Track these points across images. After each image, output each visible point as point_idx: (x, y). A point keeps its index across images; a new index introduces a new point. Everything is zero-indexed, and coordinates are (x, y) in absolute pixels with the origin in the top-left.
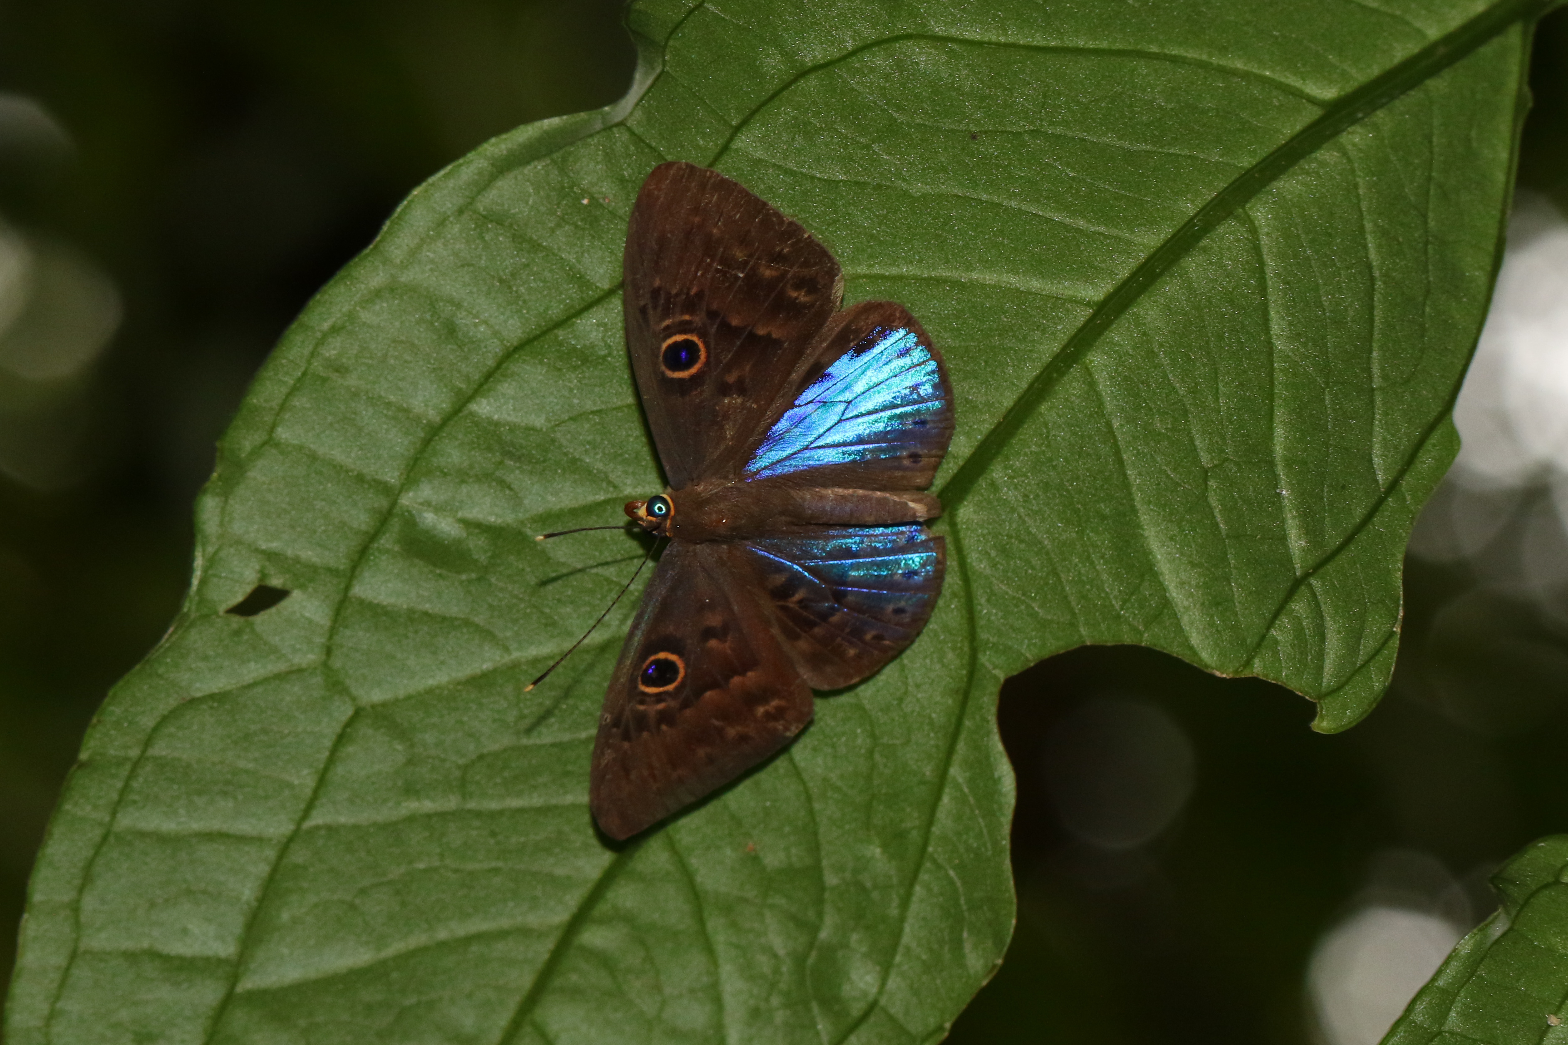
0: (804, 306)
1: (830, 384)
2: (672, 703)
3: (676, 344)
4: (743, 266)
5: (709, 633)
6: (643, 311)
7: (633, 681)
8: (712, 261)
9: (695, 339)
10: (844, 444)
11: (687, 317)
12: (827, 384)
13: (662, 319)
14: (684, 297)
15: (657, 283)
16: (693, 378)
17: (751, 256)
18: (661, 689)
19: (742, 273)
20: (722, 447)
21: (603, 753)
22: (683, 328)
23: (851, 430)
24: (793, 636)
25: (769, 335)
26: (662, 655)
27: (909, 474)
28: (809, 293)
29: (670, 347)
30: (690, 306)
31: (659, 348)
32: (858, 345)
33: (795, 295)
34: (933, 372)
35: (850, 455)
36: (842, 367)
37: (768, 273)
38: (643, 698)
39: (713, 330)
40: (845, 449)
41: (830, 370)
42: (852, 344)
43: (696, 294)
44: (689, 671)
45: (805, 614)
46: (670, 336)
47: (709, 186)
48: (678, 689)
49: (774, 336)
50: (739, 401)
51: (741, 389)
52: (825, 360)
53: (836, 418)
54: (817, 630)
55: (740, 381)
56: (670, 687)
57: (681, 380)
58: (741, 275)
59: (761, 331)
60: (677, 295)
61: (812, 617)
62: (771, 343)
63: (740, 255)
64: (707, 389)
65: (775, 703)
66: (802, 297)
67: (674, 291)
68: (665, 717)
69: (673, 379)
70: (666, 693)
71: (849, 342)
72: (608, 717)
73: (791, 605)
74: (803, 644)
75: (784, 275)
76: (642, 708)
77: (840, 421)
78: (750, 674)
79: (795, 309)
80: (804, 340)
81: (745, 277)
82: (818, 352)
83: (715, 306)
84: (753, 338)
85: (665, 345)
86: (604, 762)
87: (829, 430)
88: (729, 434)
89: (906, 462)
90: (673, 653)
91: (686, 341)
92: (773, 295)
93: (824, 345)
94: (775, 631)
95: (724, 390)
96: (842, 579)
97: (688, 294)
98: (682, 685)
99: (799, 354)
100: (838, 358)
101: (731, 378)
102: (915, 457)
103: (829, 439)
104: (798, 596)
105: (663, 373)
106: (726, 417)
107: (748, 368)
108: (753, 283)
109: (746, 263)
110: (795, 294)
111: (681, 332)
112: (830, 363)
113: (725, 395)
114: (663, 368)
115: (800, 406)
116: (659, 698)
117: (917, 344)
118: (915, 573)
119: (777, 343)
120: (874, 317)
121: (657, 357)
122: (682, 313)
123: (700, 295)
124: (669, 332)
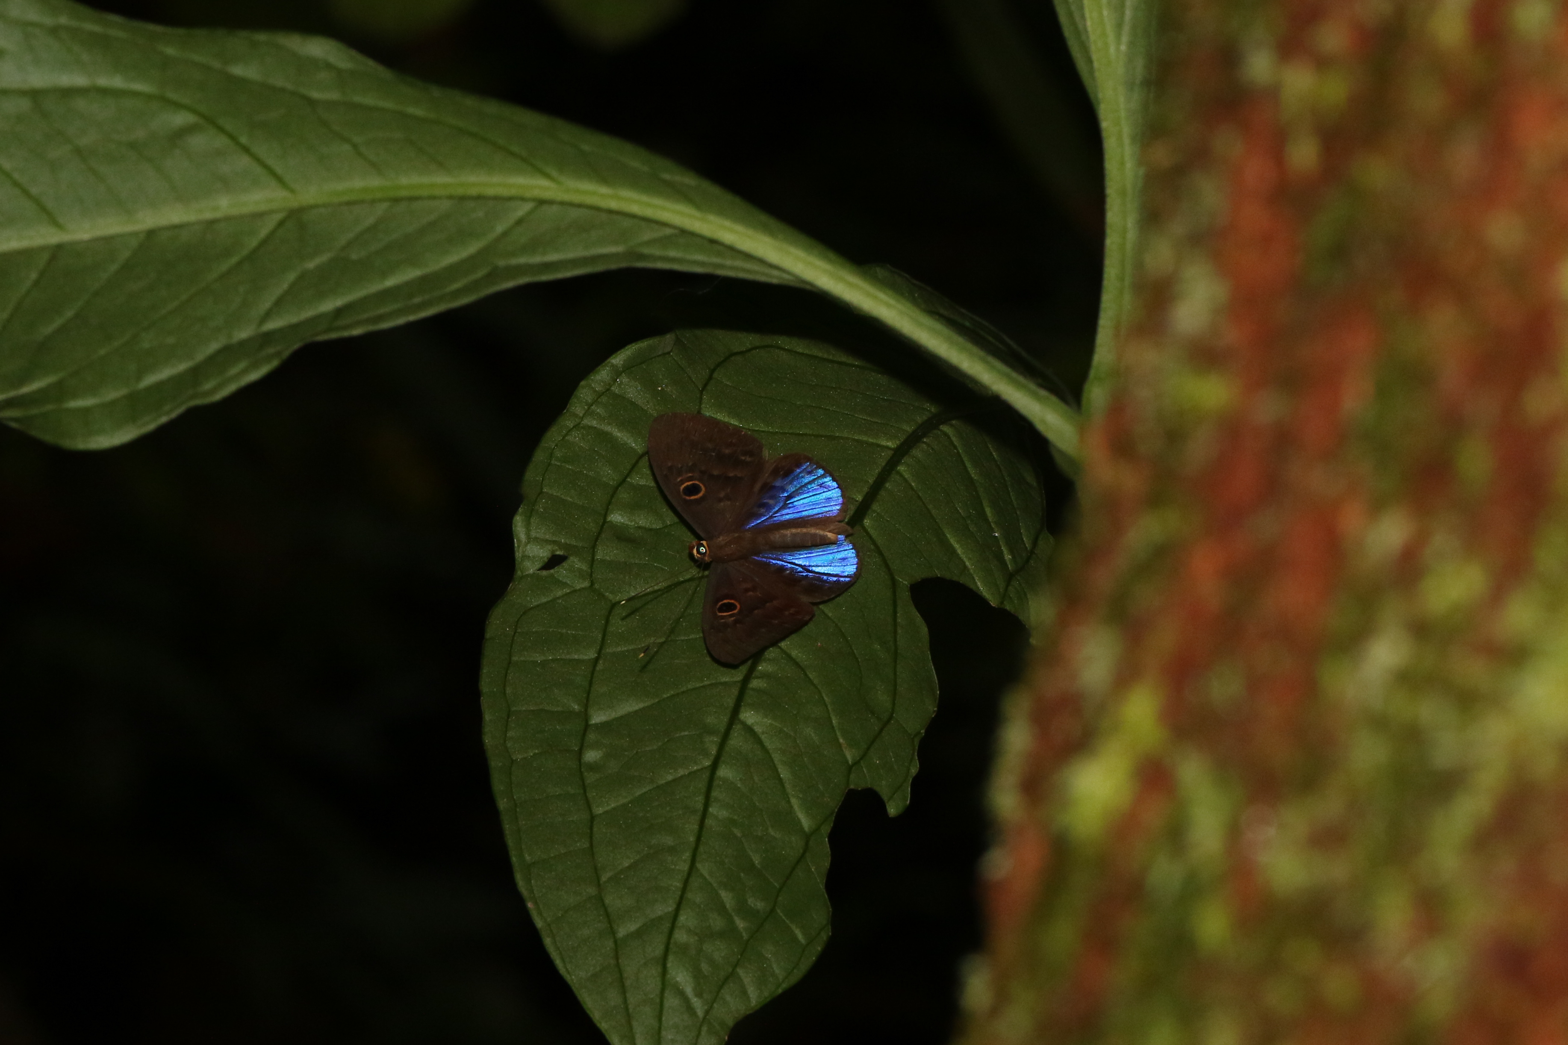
0: (750, 463)
3: (687, 486)
5: (747, 590)
6: (666, 476)
7: (714, 614)
11: (690, 476)
13: (677, 478)
14: (686, 467)
15: (670, 464)
16: (701, 498)
17: (716, 446)
18: (731, 613)
19: (714, 453)
20: (728, 521)
21: (708, 641)
22: (690, 479)
25: (734, 475)
26: (725, 601)
28: (750, 457)
29: (685, 487)
30: (690, 471)
31: (679, 491)
37: (727, 451)
38: (722, 617)
39: (705, 478)
43: (692, 465)
44: (742, 606)
46: (683, 484)
48: (739, 612)
49: (739, 475)
50: (729, 503)
51: (728, 498)
55: (727, 495)
56: (735, 612)
57: (695, 500)
58: (714, 454)
59: (731, 475)
62: (737, 478)
64: (711, 501)
65: (791, 611)
66: (748, 459)
67: (680, 466)
68: (737, 622)
69: (690, 500)
70: (733, 614)
72: (705, 627)
75: (735, 451)
76: (722, 621)
78: (775, 602)
80: (756, 474)
81: (716, 455)
82: (766, 479)
83: (703, 469)
84: (727, 478)
85: (683, 486)
86: (710, 643)
88: (729, 517)
90: (731, 599)
91: (693, 484)
92: (732, 460)
95: (720, 500)
97: (687, 465)
98: (741, 610)
101: (722, 495)
105: (684, 499)
106: (725, 511)
107: (729, 490)
108: (721, 456)
109: (715, 449)
110: (743, 458)
111: (688, 481)
113: (721, 502)
114: (684, 497)
116: (731, 616)
119: (741, 478)
120: (790, 461)
121: (679, 494)
122: (686, 475)
123: (694, 465)
124: (682, 482)
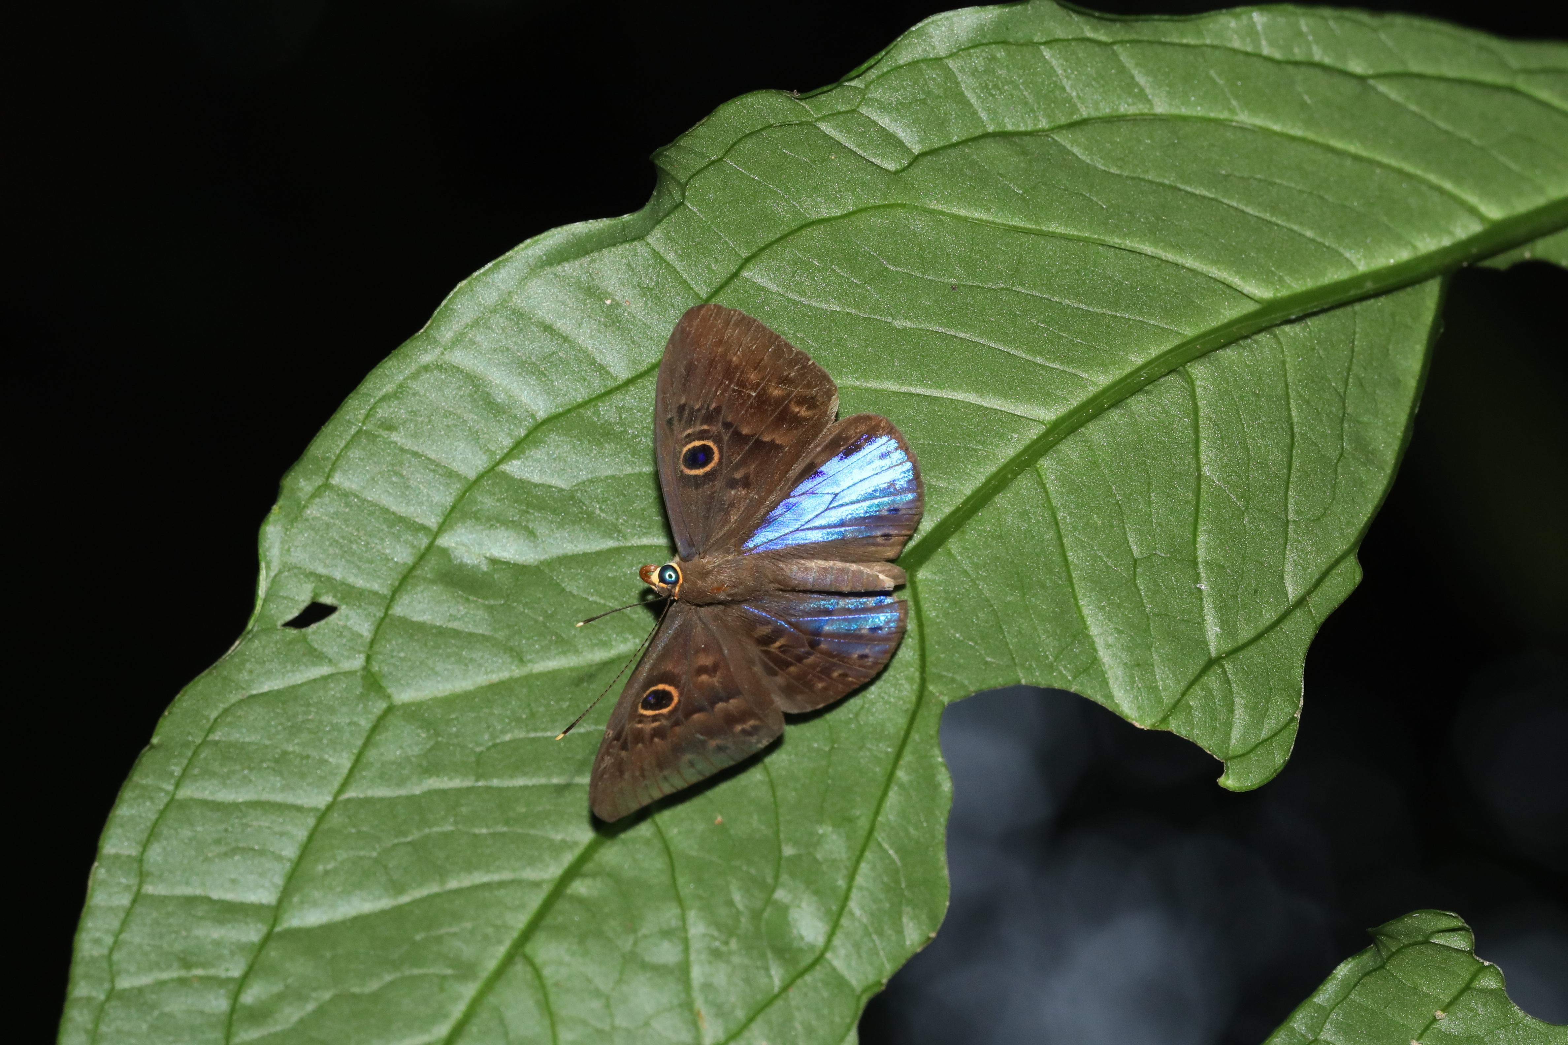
0: (805, 419)
1: (821, 479)
2: (665, 722)
3: (694, 448)
4: (755, 387)
6: (670, 422)
7: (634, 708)
8: (730, 383)
9: (710, 444)
10: (830, 526)
11: (706, 427)
12: (818, 480)
13: (685, 429)
14: (704, 411)
16: (706, 475)
17: (763, 379)
18: (657, 712)
19: (755, 392)
20: (727, 528)
21: (603, 759)
22: (702, 435)
23: (834, 516)
24: (772, 673)
25: (773, 441)
27: (880, 548)
28: (808, 409)
30: (709, 418)
31: (681, 452)
32: (847, 449)
33: (797, 410)
34: (908, 471)
35: (833, 534)
36: (832, 466)
37: (776, 393)
38: (642, 719)
39: (726, 438)
40: (829, 530)
41: (822, 469)
42: (842, 448)
43: (715, 409)
44: (682, 699)
45: (784, 656)
46: (690, 442)
47: (732, 322)
48: (671, 713)
51: (746, 483)
52: (818, 461)
53: (824, 507)
54: (792, 669)
55: (746, 477)
57: (697, 476)
58: (754, 394)
60: (699, 410)
61: (789, 659)
62: (773, 447)
63: (753, 377)
64: (718, 484)
65: (752, 722)
67: (697, 407)
68: (658, 733)
69: (689, 476)
70: (661, 715)
71: (840, 446)
72: (611, 733)
73: (773, 650)
74: (780, 680)
75: (789, 395)
76: (640, 726)
77: (828, 509)
78: (732, 701)
79: (797, 420)
80: (802, 444)
81: (756, 396)
82: (813, 455)
83: (729, 419)
84: (759, 443)
86: (603, 766)
87: (817, 516)
88: (733, 518)
89: (879, 540)
92: (778, 411)
93: (819, 449)
94: (758, 669)
95: (732, 484)
96: (818, 633)
97: (708, 408)
98: (675, 710)
99: (796, 457)
100: (829, 459)
102: (887, 536)
103: (817, 523)
104: (778, 644)
105: (682, 472)
106: (732, 505)
107: (753, 467)
108: (763, 400)
109: (759, 384)
112: (824, 463)
113: (732, 488)
115: (794, 496)
117: (896, 449)
118: (880, 628)
119: (779, 447)
120: (862, 428)
121: (678, 459)
122: (702, 424)
123: (718, 410)
